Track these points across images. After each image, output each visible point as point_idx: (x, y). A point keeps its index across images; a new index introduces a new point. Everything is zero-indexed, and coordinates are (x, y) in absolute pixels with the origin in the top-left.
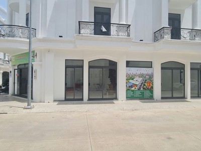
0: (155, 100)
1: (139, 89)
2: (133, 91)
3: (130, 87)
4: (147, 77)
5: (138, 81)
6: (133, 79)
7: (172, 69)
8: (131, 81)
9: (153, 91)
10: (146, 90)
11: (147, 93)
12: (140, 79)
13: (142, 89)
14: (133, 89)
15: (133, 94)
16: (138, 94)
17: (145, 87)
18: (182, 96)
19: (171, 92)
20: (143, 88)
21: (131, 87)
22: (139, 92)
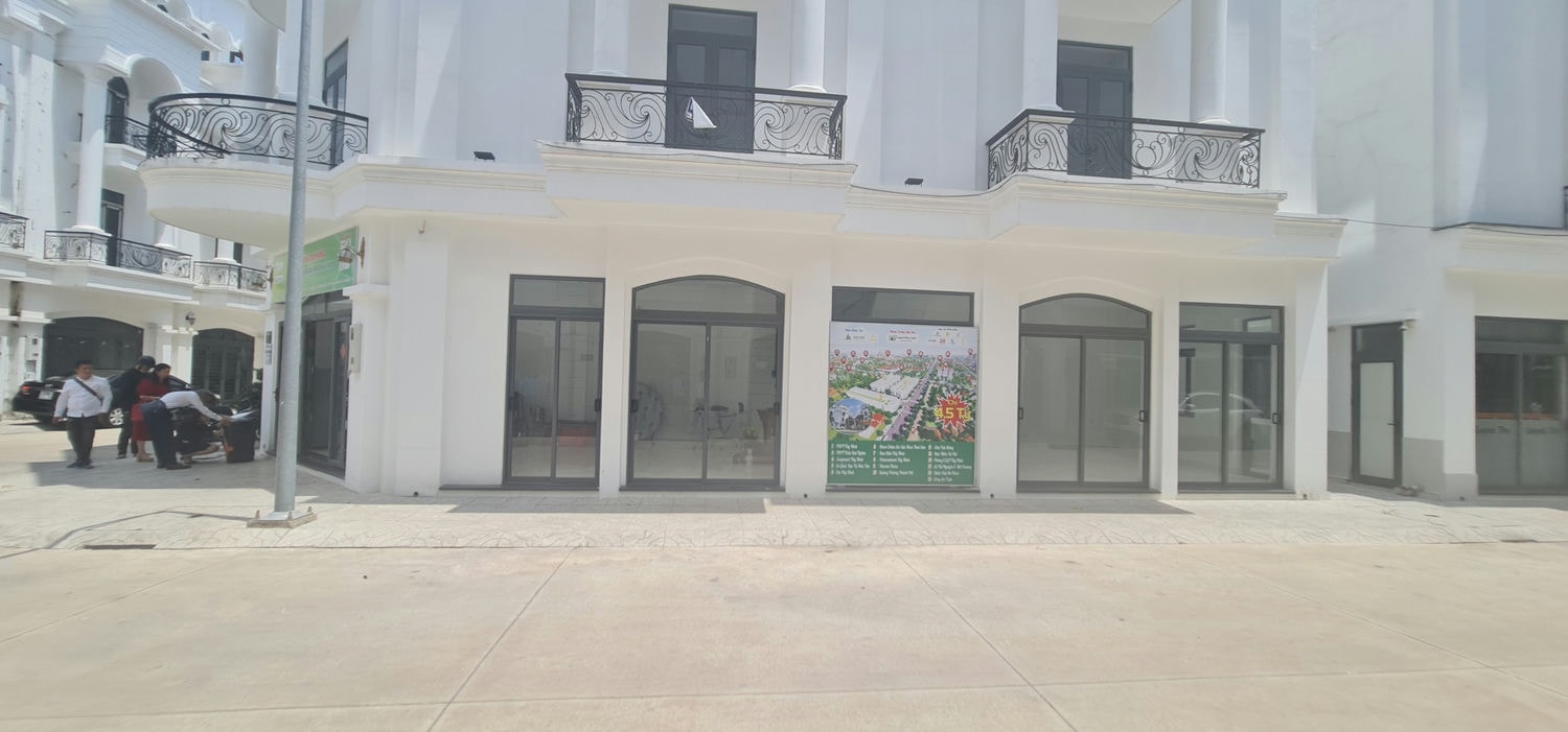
0: (985, 495)
1: (900, 437)
2: (865, 445)
3: (849, 423)
4: (946, 374)
5: (893, 394)
6: (866, 385)
7: (1081, 334)
8: (855, 393)
9: (973, 445)
10: (936, 439)
11: (944, 460)
12: (906, 386)
13: (914, 437)
14: (867, 434)
15: (868, 459)
16: (892, 461)
17: (930, 425)
18: (1137, 477)
19: (1075, 454)
20: (923, 433)
21: (859, 422)
22: (899, 453)
